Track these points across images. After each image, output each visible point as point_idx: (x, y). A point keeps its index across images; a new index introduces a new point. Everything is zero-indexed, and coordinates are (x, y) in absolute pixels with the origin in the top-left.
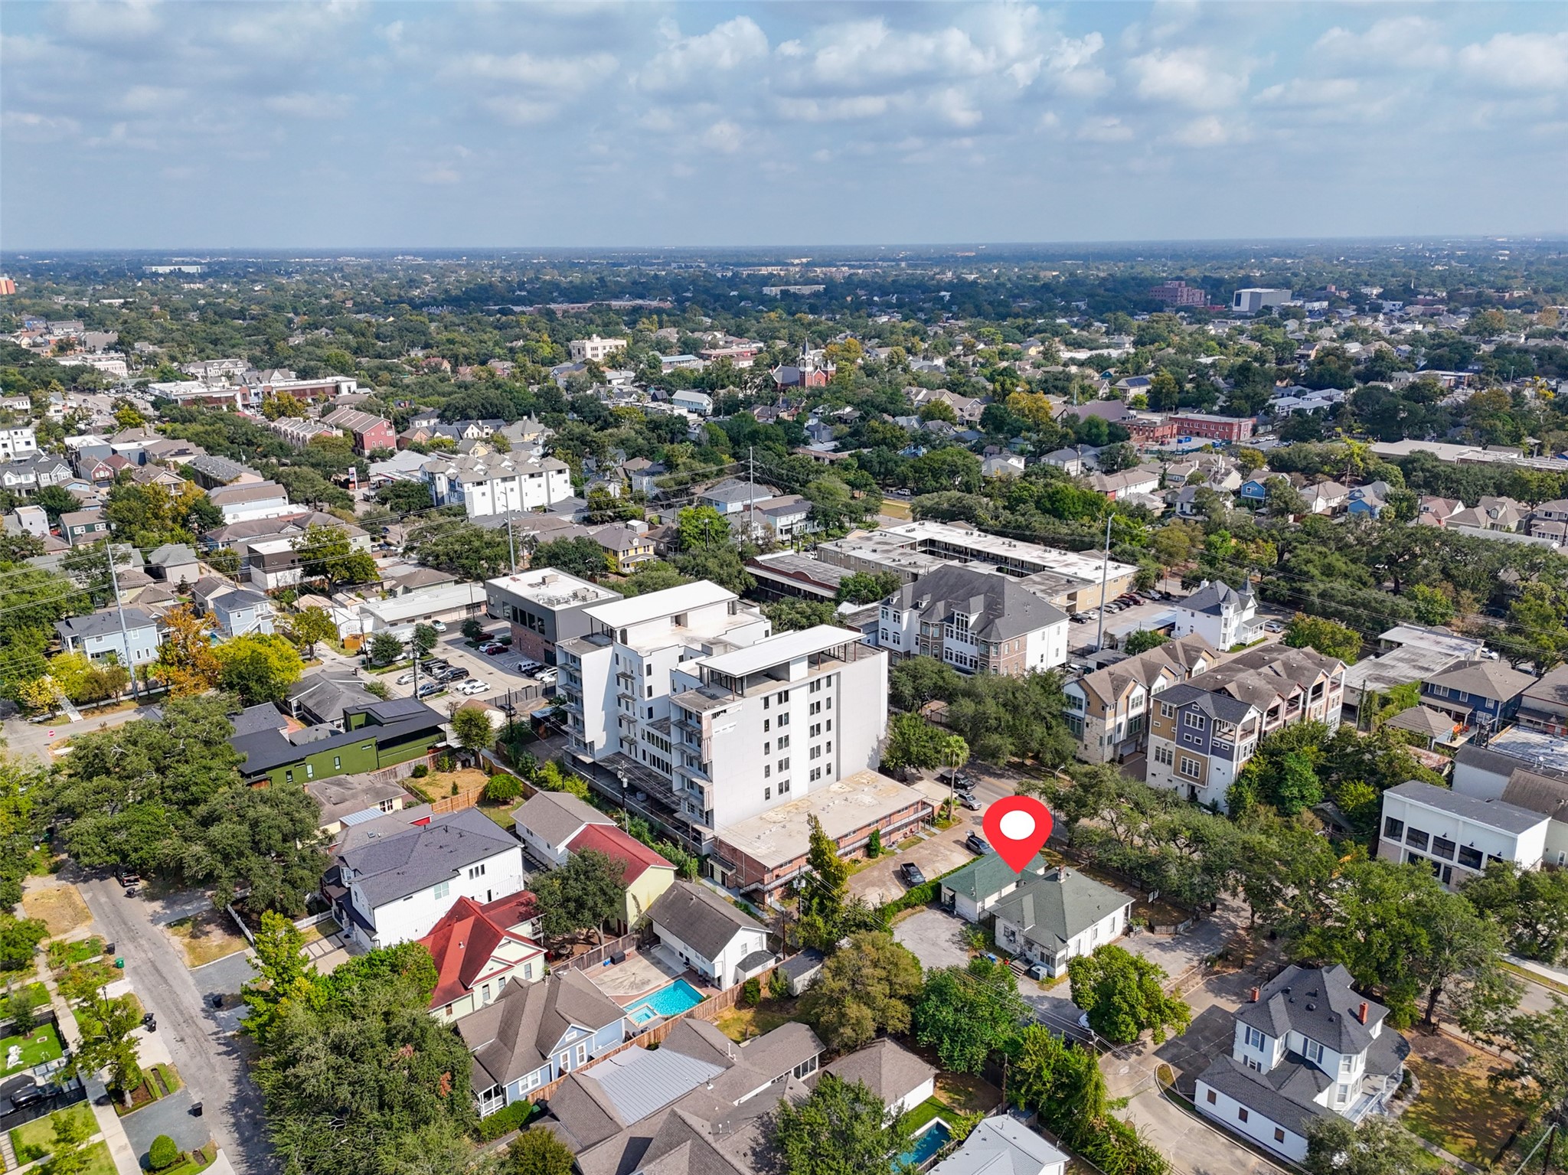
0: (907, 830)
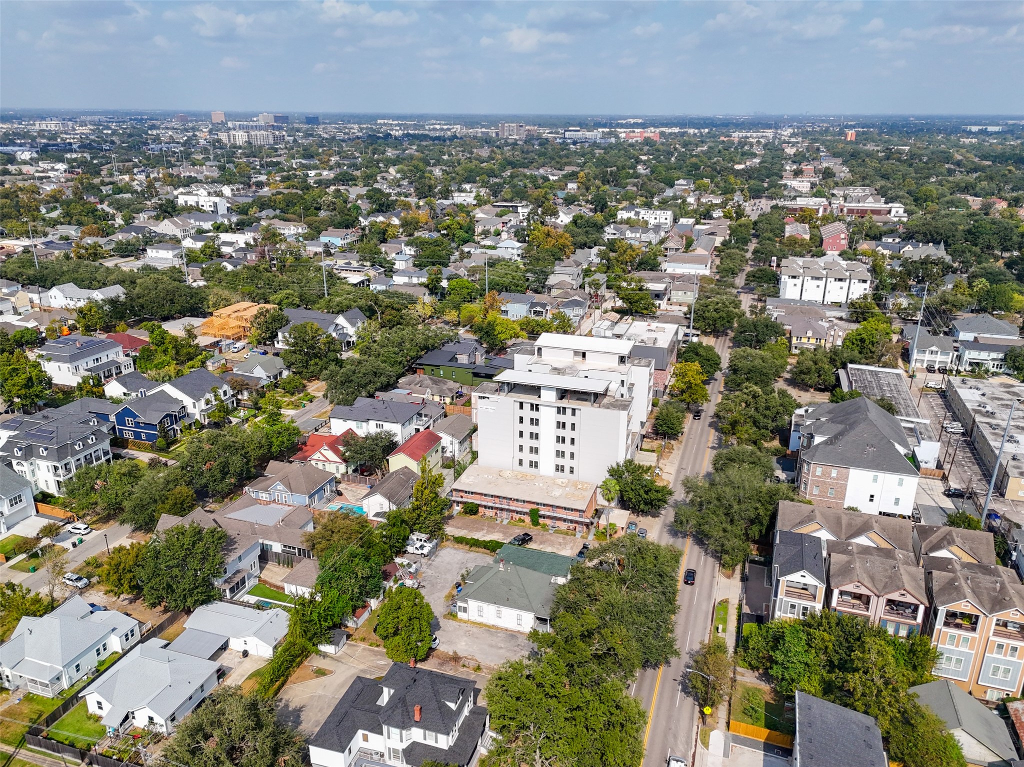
0: (572, 526)
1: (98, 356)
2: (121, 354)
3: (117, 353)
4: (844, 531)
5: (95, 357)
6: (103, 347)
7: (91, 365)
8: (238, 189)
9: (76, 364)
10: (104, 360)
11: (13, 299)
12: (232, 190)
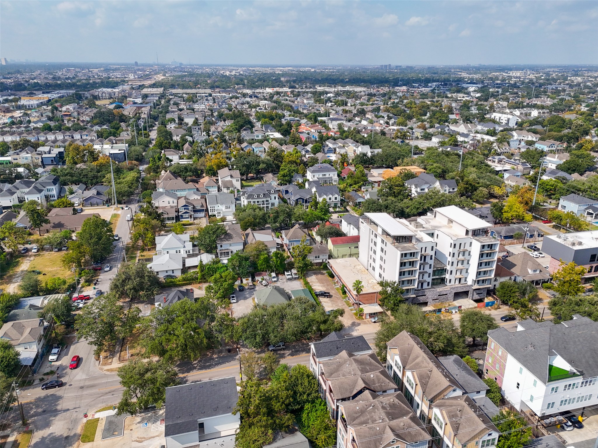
1: (325, 173)
2: (336, 175)
3: (334, 175)
4: (411, 365)
5: (323, 173)
6: (329, 170)
7: (321, 176)
8: (544, 113)
9: (314, 174)
10: (327, 176)
11: (347, 148)
12: (539, 113)
